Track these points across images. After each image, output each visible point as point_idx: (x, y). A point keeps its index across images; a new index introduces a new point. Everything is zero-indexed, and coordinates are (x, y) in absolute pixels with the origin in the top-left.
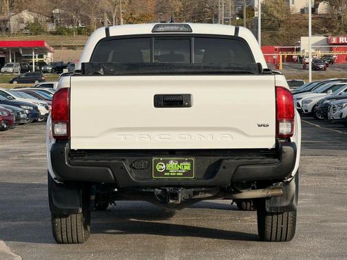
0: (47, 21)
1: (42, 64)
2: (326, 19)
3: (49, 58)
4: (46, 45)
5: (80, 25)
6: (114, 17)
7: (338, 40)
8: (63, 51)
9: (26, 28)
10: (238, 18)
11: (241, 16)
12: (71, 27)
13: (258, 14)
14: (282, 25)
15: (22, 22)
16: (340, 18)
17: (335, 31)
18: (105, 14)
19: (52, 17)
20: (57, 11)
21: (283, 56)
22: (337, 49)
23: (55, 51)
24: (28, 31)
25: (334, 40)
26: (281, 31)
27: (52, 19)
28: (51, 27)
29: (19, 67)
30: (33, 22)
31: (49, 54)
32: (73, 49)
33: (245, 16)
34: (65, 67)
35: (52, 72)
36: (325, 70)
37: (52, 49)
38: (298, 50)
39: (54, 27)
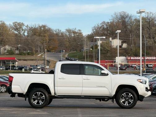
0: (16, 50)
1: (14, 66)
2: (126, 50)
3: (17, 64)
4: (16, 59)
5: (28, 51)
6: (42, 48)
7: (130, 58)
8: (22, 61)
9: (7, 52)
10: (91, 49)
11: (93, 48)
12: (25, 52)
13: (99, 48)
14: (108, 52)
15: (6, 50)
16: (131, 50)
17: (129, 55)
18: (39, 47)
19: (18, 48)
20: (20, 45)
21: (109, 64)
22: (130, 62)
23: (19, 61)
24: (8, 53)
25: (129, 58)
26: (109, 54)
27: (17, 49)
28: (17, 52)
29: (5, 68)
30: (10, 50)
31: (17, 63)
32: (26, 61)
33: (94, 48)
34: (23, 68)
35: (18, 70)
36: (125, 70)
37: (18, 61)
38: (115, 62)
39: (18, 52)
